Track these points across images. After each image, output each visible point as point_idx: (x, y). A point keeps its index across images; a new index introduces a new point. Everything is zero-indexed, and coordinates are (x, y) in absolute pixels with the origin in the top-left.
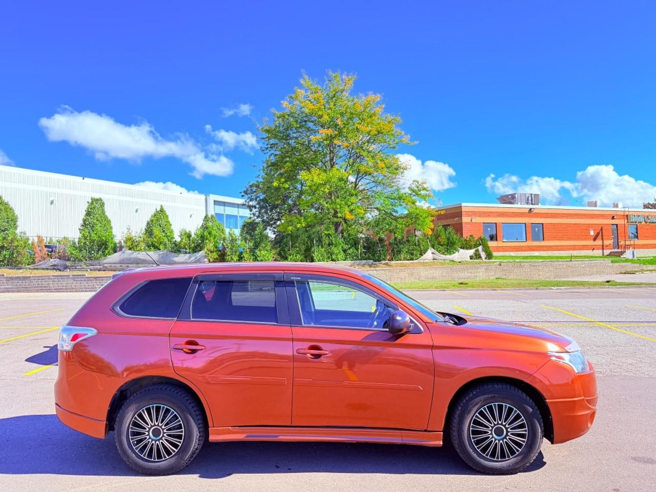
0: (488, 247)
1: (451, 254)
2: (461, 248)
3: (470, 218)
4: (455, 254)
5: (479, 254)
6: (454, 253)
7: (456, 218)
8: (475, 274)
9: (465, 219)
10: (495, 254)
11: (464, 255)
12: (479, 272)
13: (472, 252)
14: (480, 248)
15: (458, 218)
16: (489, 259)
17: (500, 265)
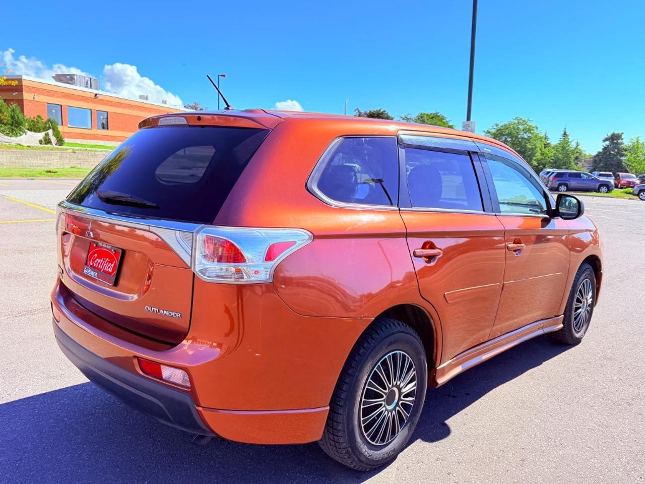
0: (59, 131)
1: (17, 136)
2: (28, 129)
3: (32, 95)
4: (21, 137)
5: (49, 139)
6: (21, 135)
7: (14, 92)
8: (49, 162)
9: (27, 96)
10: (66, 140)
11: (32, 138)
12: (53, 159)
13: (41, 135)
14: (50, 132)
15: (17, 93)
16: (60, 145)
17: (75, 153)
